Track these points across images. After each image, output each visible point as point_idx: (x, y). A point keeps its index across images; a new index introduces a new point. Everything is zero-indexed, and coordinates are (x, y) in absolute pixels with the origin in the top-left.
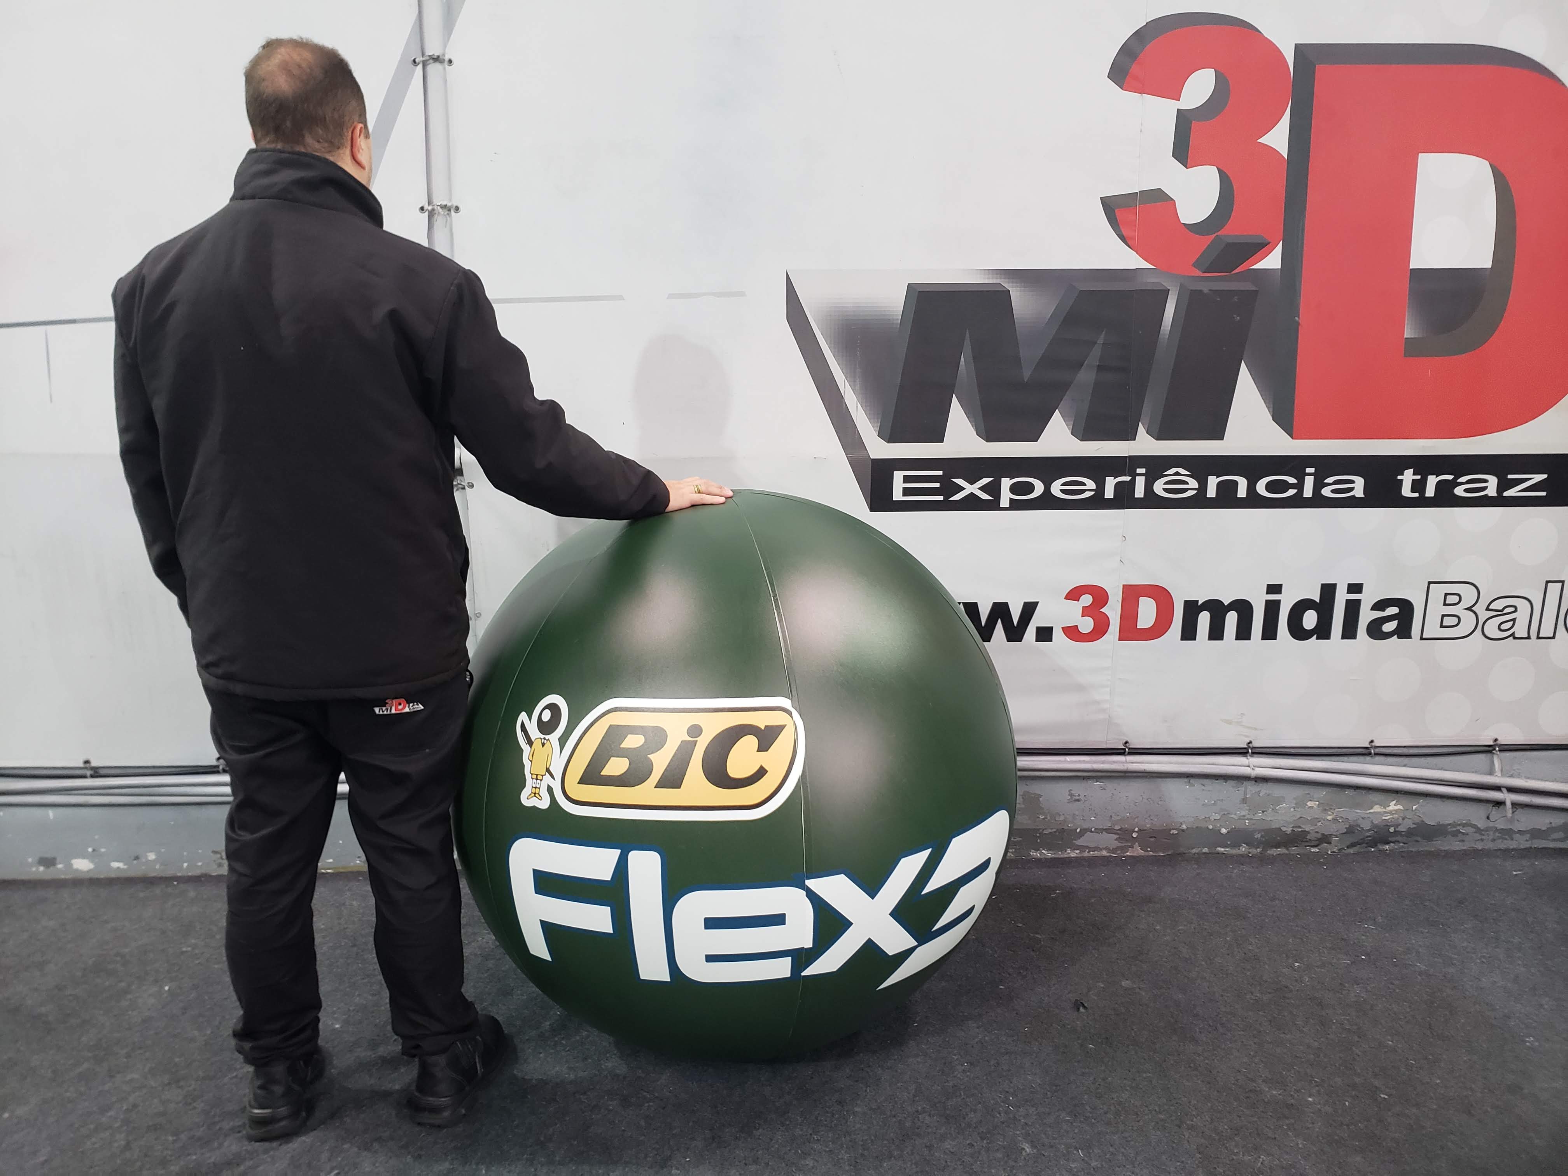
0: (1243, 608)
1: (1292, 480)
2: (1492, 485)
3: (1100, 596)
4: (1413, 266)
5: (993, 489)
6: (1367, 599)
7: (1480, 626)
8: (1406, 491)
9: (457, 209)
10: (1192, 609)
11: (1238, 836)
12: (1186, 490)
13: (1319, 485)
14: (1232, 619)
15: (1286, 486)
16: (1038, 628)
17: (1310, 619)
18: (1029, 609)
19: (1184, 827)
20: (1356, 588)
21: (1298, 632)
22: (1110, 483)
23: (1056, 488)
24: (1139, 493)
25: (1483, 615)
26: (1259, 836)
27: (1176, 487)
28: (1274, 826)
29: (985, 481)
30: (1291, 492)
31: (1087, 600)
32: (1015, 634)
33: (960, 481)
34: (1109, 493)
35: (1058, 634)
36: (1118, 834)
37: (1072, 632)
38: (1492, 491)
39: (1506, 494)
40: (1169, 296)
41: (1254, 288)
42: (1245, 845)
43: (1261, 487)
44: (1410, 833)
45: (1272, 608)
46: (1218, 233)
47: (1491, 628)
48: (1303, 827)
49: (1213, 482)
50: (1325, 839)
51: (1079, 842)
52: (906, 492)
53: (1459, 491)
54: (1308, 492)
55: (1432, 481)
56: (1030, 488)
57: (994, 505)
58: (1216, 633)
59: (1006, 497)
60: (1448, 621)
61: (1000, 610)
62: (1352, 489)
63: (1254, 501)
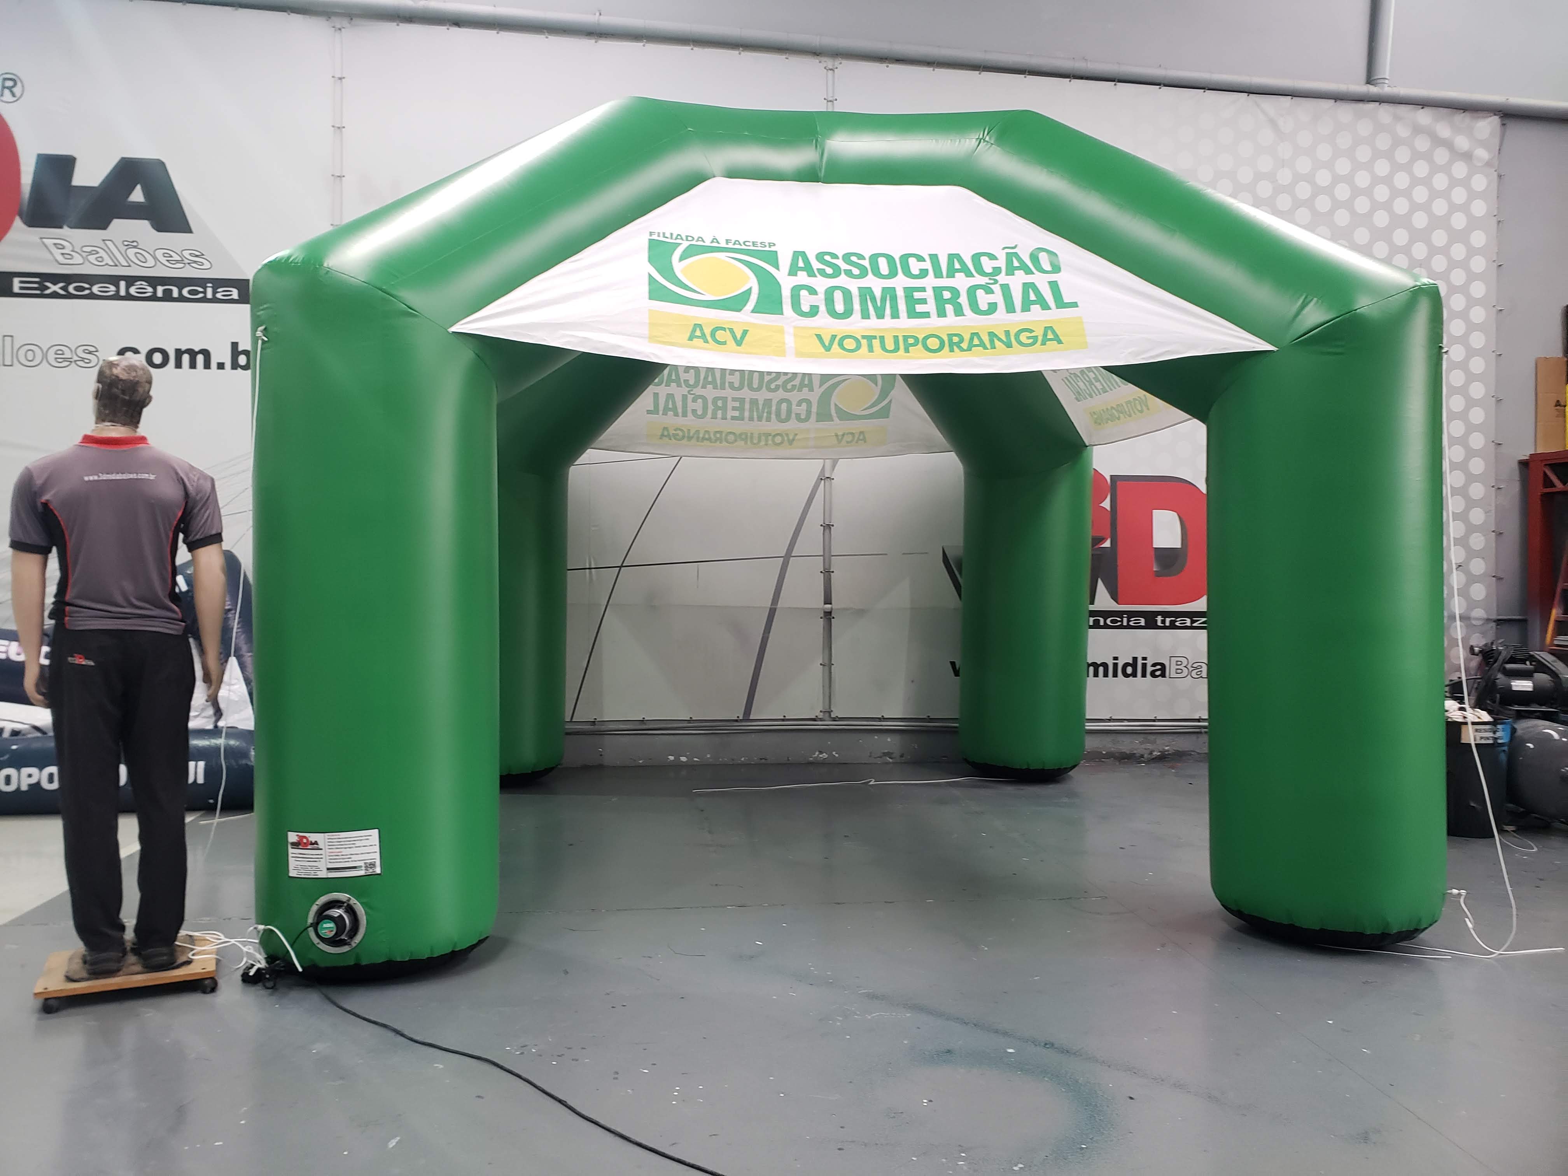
0: (1105, 665)
1: (1119, 619)
2: (1188, 622)
4: (1155, 546)
6: (1149, 663)
7: (1190, 673)
8: (1159, 624)
9: (833, 525)
11: (1110, 755)
13: (1129, 621)
14: (1101, 669)
15: (1117, 621)
17: (1129, 670)
19: (1089, 751)
20: (1144, 659)
21: (1126, 675)
25: (1191, 669)
26: (1117, 755)
28: (1123, 751)
30: (1119, 623)
38: (1188, 624)
39: (1194, 625)
41: (1102, 553)
42: (1112, 758)
43: (1108, 622)
44: (1173, 754)
45: (1115, 666)
47: (1194, 674)
48: (1133, 751)
50: (1142, 756)
53: (1177, 624)
54: (1125, 624)
55: (1168, 620)
58: (1096, 675)
60: (1179, 671)
62: (1140, 623)
63: (1106, 626)
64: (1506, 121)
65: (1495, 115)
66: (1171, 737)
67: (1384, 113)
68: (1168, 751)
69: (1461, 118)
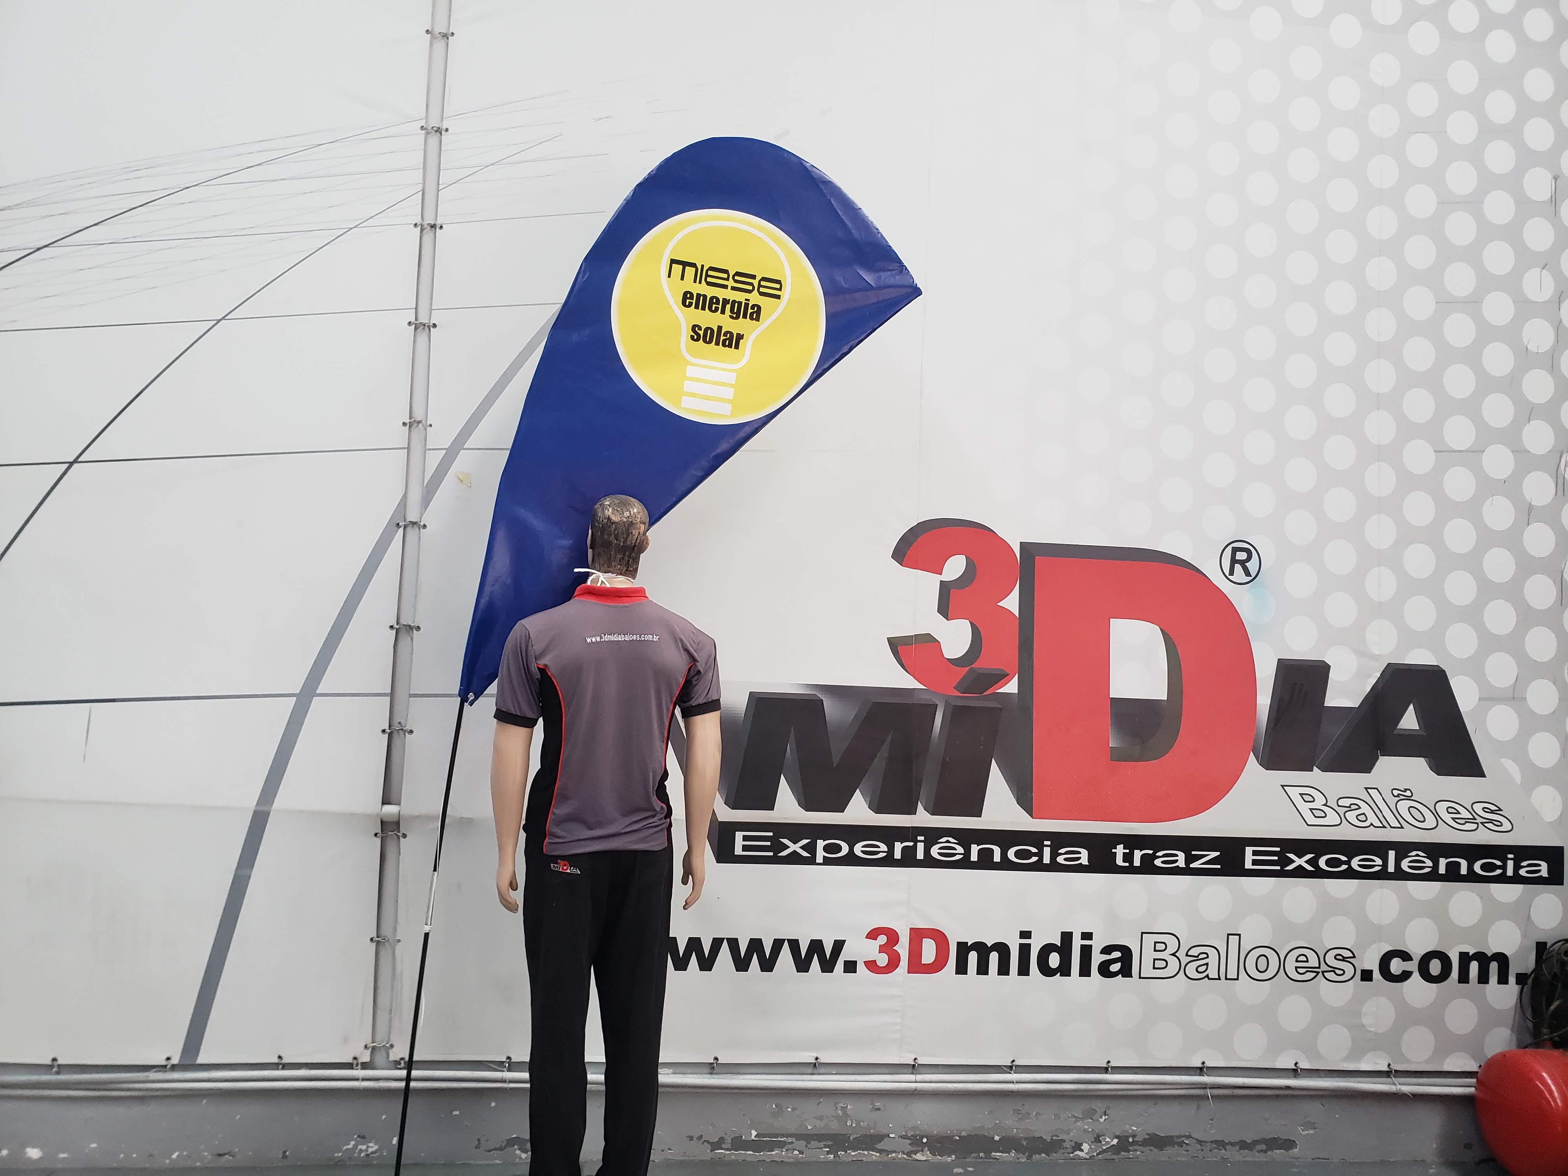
0: (1002, 949)
1: (1034, 850)
2: (1181, 859)
3: (893, 937)
5: (811, 848)
6: (1097, 945)
7: (1182, 968)
8: (1120, 861)
9: (418, 628)
10: (963, 949)
12: (954, 855)
13: (1054, 855)
14: (994, 957)
15: (1030, 854)
16: (845, 962)
17: (1054, 960)
18: (839, 945)
20: (1087, 936)
21: (1046, 970)
23: (858, 849)
24: (920, 855)
25: (1184, 960)
26: (1025, 1143)
27: (947, 852)
28: (1037, 1134)
29: (805, 842)
30: (1034, 859)
31: (882, 939)
32: (828, 966)
33: (785, 841)
34: (898, 855)
35: (861, 967)
36: (911, 1139)
37: (871, 965)
38: (1181, 863)
39: (1192, 866)
40: (938, 709)
41: (1000, 706)
42: (1014, 1151)
43: (1011, 854)
44: (1145, 1143)
45: (1025, 950)
46: (972, 666)
47: (1191, 970)
48: (1059, 1135)
49: (975, 849)
51: (879, 1146)
52: (745, 848)
53: (1158, 862)
54: (1047, 860)
55: (1138, 854)
56: (839, 849)
58: (983, 969)
59: (820, 854)
60: (1159, 964)
61: (816, 946)
62: (1079, 858)
63: (1006, 865)
66: (1141, 1106)
68: (1134, 1136)
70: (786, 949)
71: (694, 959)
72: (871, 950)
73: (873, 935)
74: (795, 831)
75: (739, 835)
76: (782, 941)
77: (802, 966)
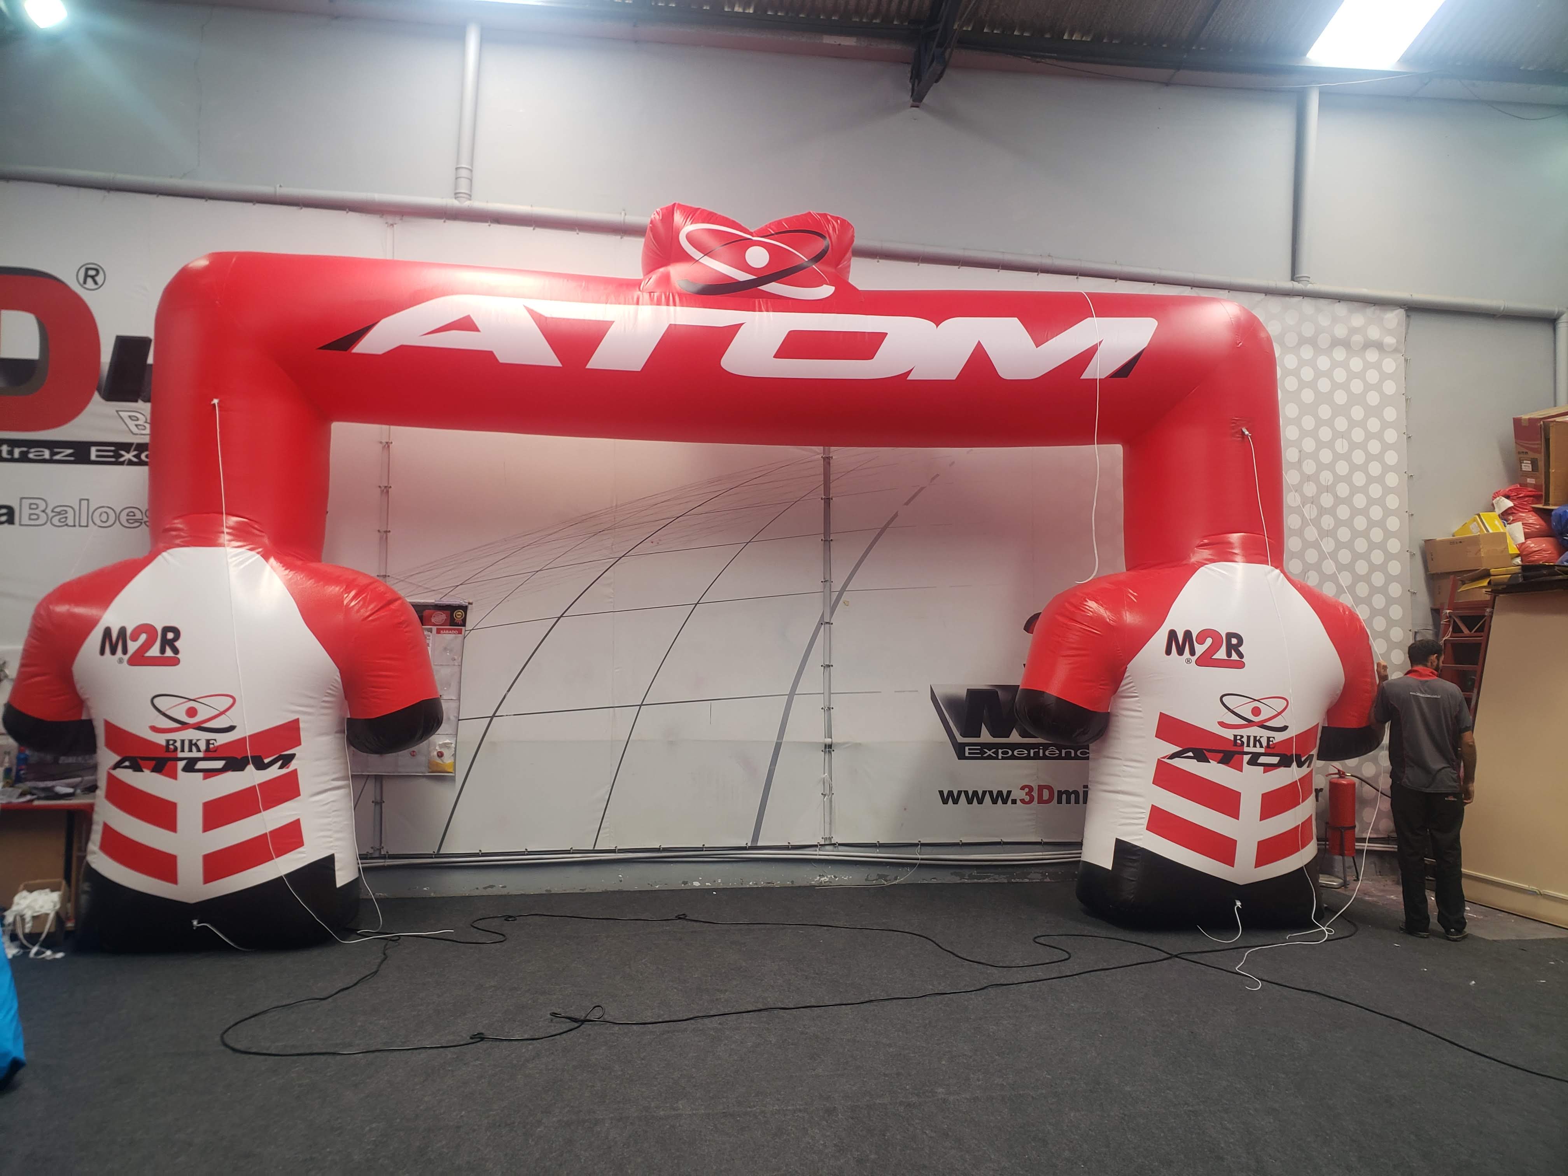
0: (1076, 793)
3: (1031, 789)
5: (996, 753)
9: (832, 666)
10: (1060, 793)
12: (1055, 754)
14: (1073, 796)
16: (1012, 800)
18: (1009, 793)
22: (1032, 751)
23: (1016, 753)
24: (1041, 755)
27: (1052, 753)
29: (994, 750)
31: (1027, 790)
32: (1005, 802)
33: (986, 750)
34: (1032, 755)
35: (1018, 802)
36: (1041, 874)
37: (1023, 801)
43: (1078, 753)
49: (1063, 751)
51: (1029, 877)
52: (969, 753)
56: (1008, 753)
57: (997, 758)
58: (1068, 802)
59: (1000, 755)
61: (1000, 793)
63: (1077, 758)
64: (1409, 314)
65: (1401, 308)
67: (1307, 306)
69: (1370, 311)
70: (987, 795)
71: (950, 799)
72: (1022, 795)
73: (1023, 788)
74: (990, 746)
75: (967, 748)
76: (986, 791)
77: (994, 802)
